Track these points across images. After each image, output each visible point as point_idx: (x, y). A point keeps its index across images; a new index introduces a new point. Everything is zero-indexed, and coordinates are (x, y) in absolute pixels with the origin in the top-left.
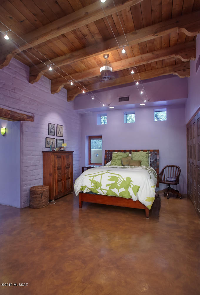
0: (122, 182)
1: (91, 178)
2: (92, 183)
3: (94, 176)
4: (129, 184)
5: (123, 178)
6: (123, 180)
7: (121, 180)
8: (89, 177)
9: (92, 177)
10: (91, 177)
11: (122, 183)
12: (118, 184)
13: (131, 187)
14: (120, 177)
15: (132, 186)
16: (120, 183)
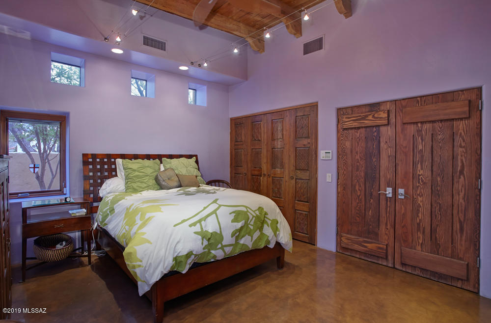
0: (254, 218)
1: (197, 228)
2: (203, 240)
3: (200, 221)
4: (263, 221)
5: (254, 211)
6: (255, 215)
7: (253, 217)
8: (190, 226)
9: (198, 225)
10: (194, 224)
11: (255, 220)
12: (249, 226)
13: (268, 225)
14: (249, 209)
15: (269, 222)
16: (252, 223)
